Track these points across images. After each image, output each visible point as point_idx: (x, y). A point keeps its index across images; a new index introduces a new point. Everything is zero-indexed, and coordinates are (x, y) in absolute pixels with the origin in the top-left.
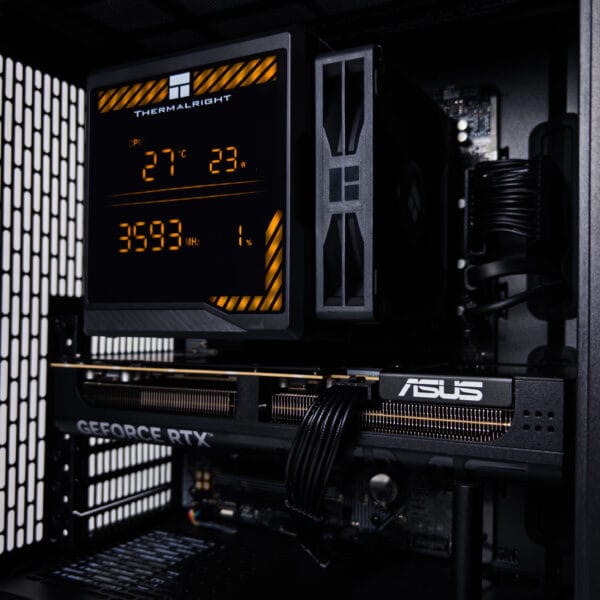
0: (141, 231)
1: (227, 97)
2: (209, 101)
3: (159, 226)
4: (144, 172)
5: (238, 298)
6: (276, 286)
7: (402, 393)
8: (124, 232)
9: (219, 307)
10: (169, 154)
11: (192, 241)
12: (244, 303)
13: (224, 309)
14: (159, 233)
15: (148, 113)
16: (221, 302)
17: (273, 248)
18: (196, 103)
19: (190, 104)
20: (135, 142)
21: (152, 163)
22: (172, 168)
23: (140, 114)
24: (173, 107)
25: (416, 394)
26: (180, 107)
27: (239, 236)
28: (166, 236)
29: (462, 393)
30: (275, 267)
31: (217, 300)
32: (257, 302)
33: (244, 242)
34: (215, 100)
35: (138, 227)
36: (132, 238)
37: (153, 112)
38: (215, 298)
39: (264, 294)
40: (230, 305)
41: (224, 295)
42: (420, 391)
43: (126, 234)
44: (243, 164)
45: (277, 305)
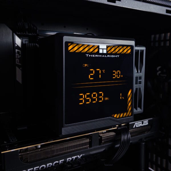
0: (88, 96)
1: (118, 56)
2: (113, 56)
3: (95, 94)
4: (89, 76)
5: (120, 114)
6: (130, 109)
7: (134, 127)
8: (82, 97)
9: (115, 118)
10: (99, 71)
11: (106, 99)
12: (121, 115)
13: (116, 118)
14: (95, 96)
15: (91, 56)
16: (115, 116)
17: (129, 99)
18: (108, 56)
19: (107, 56)
20: (86, 65)
21: (93, 73)
22: (100, 76)
23: (88, 56)
24: (101, 56)
25: (137, 126)
26: (103, 56)
27: (121, 96)
28: (98, 97)
29: (145, 124)
30: (130, 104)
31: (114, 115)
32: (125, 114)
33: (122, 98)
34: (115, 56)
35: (87, 95)
36: (85, 99)
37: (93, 56)
38: (113, 115)
39: (127, 112)
40: (118, 117)
41: (116, 114)
42: (138, 125)
43: (82, 98)
44: (122, 76)
45: (130, 114)
